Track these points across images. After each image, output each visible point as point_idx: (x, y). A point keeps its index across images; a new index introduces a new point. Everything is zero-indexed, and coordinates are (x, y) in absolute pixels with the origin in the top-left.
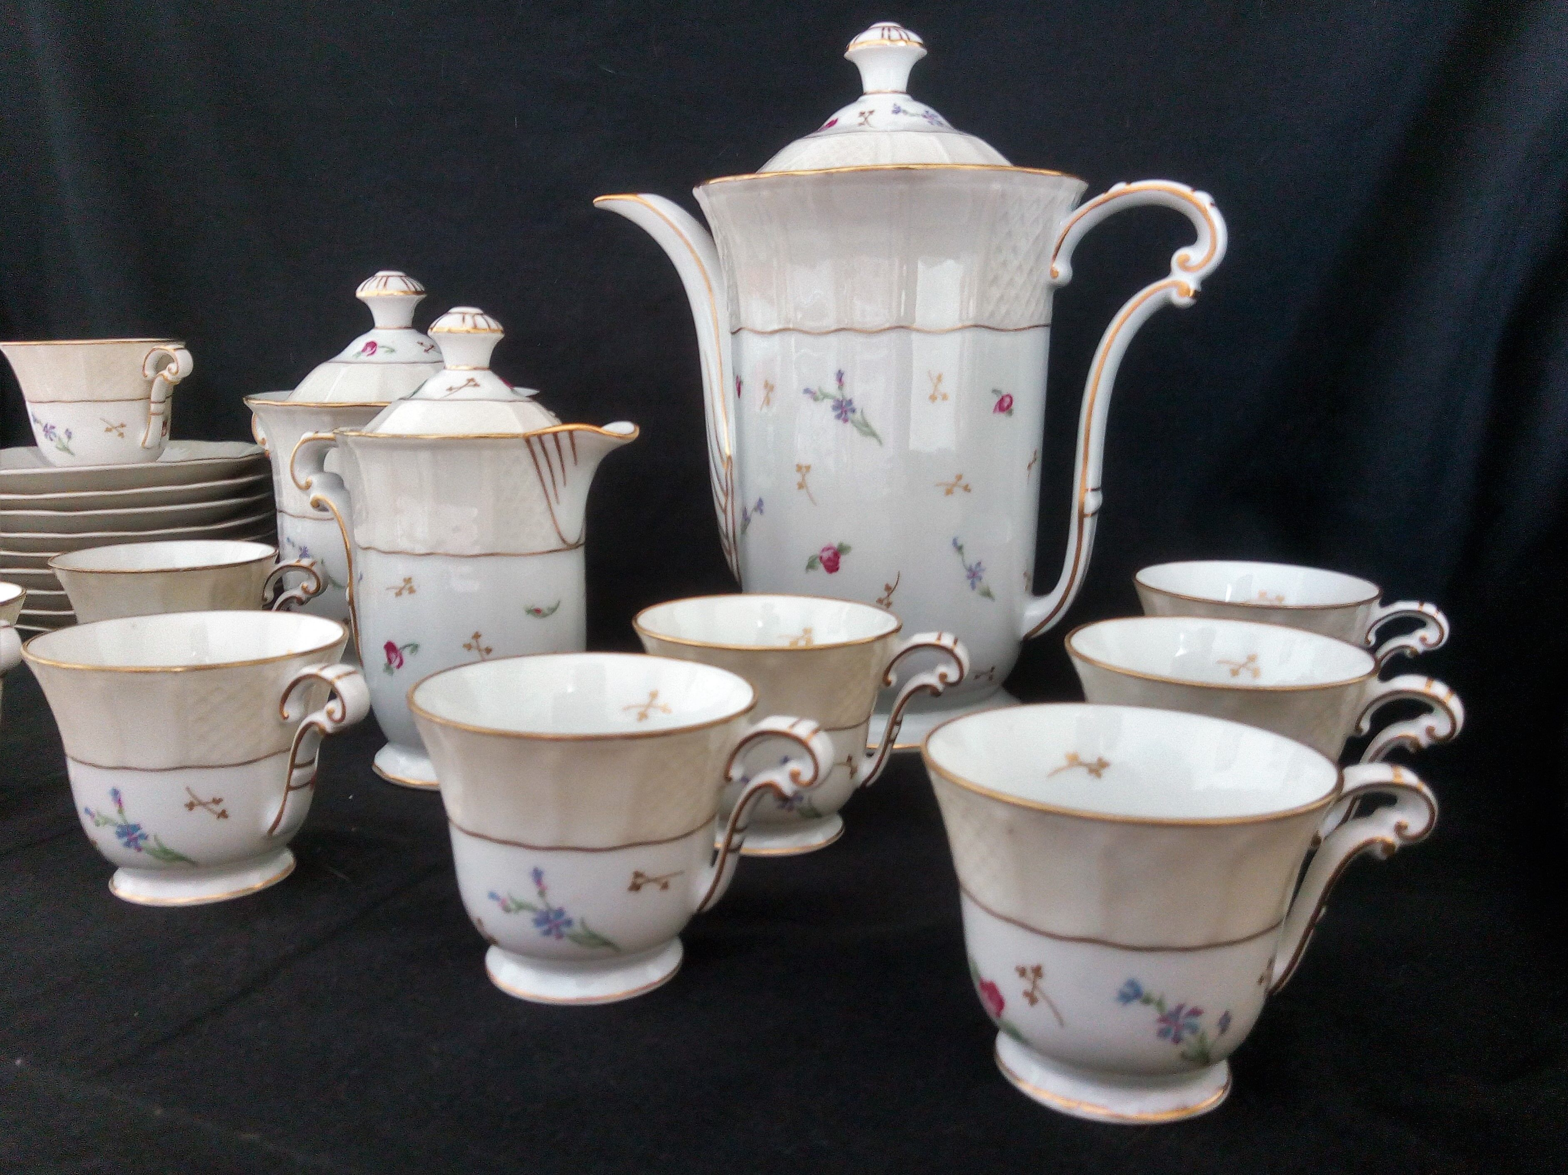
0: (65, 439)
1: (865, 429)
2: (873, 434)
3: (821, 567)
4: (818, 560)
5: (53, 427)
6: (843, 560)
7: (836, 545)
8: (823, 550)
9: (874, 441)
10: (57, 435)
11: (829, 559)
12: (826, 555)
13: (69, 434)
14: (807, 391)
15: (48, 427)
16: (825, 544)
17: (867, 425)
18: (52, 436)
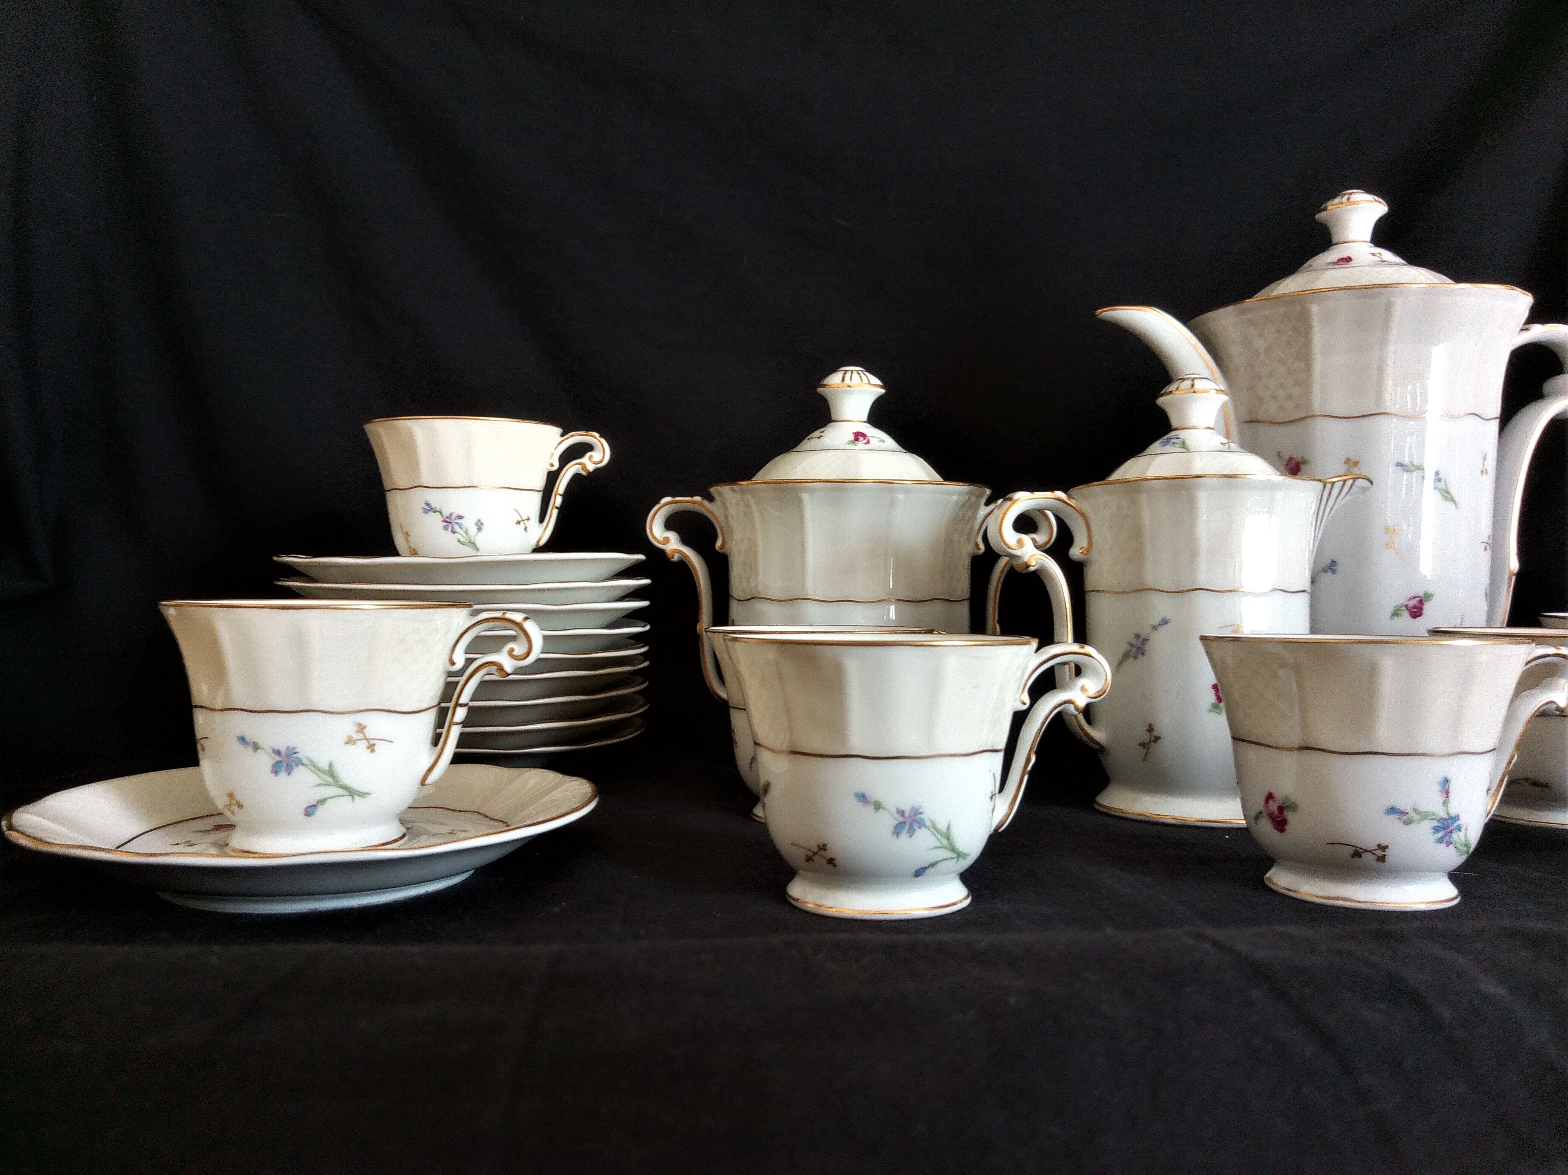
0: (473, 530)
1: (1446, 495)
2: (1452, 500)
3: (1406, 614)
4: (1404, 608)
5: (461, 517)
6: (1428, 607)
7: (1421, 594)
8: (1410, 599)
9: (1452, 504)
10: (464, 527)
11: (1415, 607)
12: (1411, 603)
13: (480, 526)
14: (1399, 464)
15: (453, 517)
16: (1412, 594)
17: (1448, 493)
18: (456, 528)
